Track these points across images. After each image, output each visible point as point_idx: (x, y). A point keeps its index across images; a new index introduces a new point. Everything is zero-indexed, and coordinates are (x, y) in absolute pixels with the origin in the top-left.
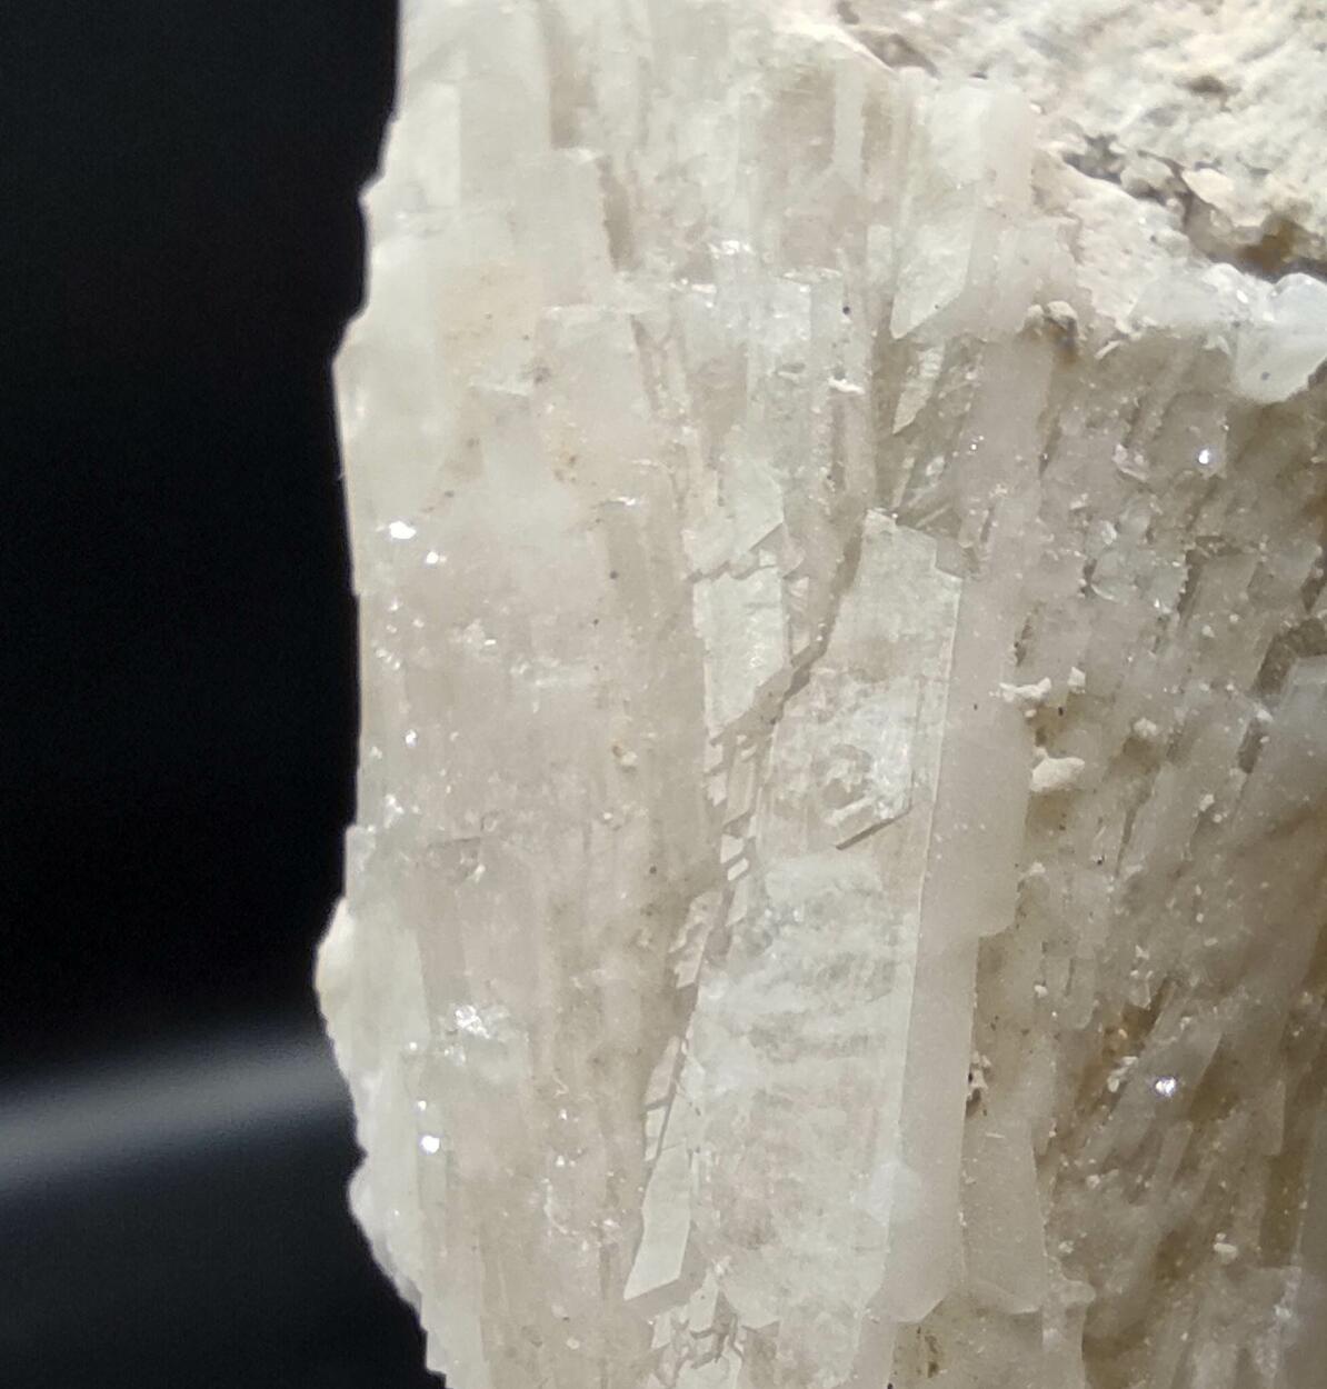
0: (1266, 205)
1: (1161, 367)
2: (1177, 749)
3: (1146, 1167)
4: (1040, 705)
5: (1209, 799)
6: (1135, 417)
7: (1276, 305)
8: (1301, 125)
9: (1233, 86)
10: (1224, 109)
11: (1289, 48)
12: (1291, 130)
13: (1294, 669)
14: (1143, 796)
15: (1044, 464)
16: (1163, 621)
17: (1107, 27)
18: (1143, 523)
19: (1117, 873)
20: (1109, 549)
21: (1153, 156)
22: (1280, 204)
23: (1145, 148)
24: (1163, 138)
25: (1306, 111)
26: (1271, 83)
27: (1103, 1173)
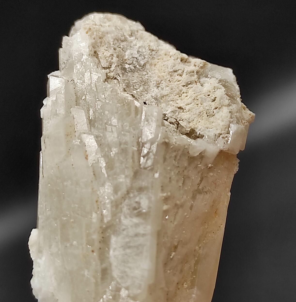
0: (190, 127)
1: (179, 150)
2: (182, 206)
3: (176, 270)
4: (164, 197)
5: (186, 214)
6: (176, 157)
7: (196, 143)
8: (195, 116)
9: (185, 108)
10: (183, 112)
11: (193, 104)
12: (193, 117)
13: (198, 195)
14: (177, 213)
15: (164, 162)
16: (180, 186)
17: (164, 97)
18: (177, 172)
19: (173, 224)
20: (173, 175)
21: (173, 118)
22: (192, 127)
23: (172, 116)
24: (174, 115)
25: (196, 114)
26: (190, 109)
27: (170, 270)
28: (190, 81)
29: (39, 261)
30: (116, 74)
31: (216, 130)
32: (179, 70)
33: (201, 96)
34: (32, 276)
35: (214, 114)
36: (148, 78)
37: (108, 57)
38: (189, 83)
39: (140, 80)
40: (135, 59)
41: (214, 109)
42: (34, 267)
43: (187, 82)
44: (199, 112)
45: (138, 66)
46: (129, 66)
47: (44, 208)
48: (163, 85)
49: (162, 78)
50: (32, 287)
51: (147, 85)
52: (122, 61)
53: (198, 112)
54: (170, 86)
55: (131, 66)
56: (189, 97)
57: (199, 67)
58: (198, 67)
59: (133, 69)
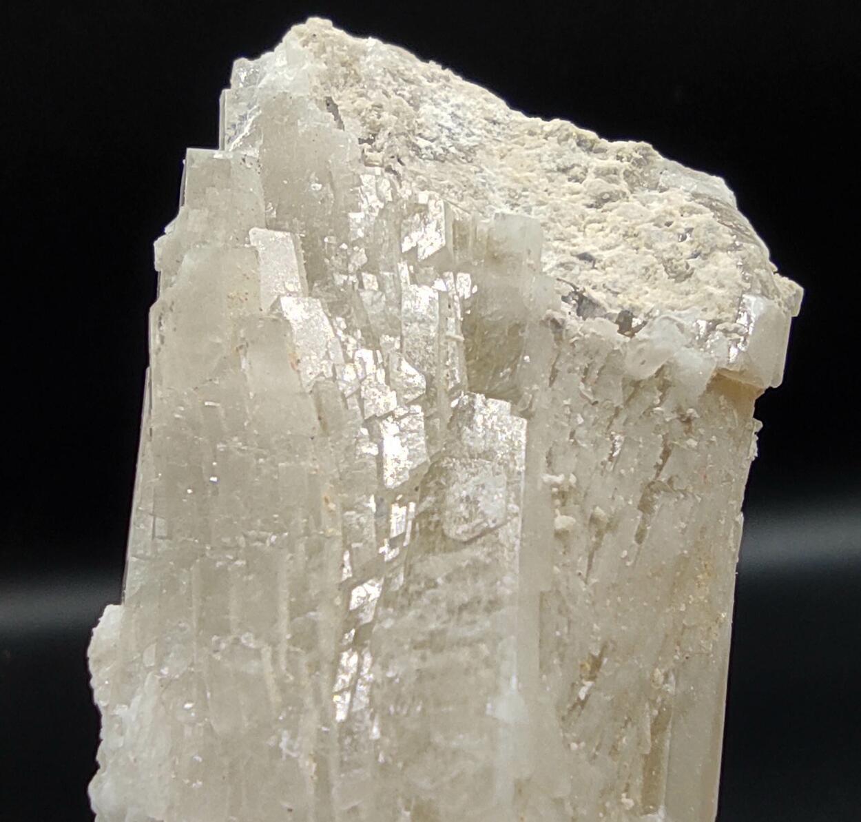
0: (621, 306)
1: (597, 353)
2: (611, 526)
3: (597, 744)
4: (558, 486)
5: (625, 553)
6: (586, 371)
8: (632, 277)
9: (599, 258)
10: (593, 268)
11: (622, 247)
12: (627, 278)
14: (597, 547)
15: (551, 382)
16: (604, 464)
18: (592, 418)
19: (586, 582)
20: (580, 425)
21: (564, 281)
22: (626, 307)
23: (560, 278)
24: (568, 275)
25: (633, 272)
26: (616, 259)
27: (578, 742)
28: (608, 193)
29: (121, 711)
30: (391, 155)
31: (701, 312)
32: (573, 166)
33: (645, 226)
34: (94, 768)
35: (688, 271)
36: (483, 181)
37: (367, 109)
38: (607, 196)
39: (462, 182)
40: (446, 132)
41: (688, 259)
42: (103, 735)
43: (599, 193)
44: (644, 267)
45: (453, 150)
46: (427, 143)
47: (150, 534)
48: (528, 200)
49: (527, 184)
50: (94, 807)
51: (482, 196)
52: (408, 125)
53: (638, 267)
54: (551, 202)
55: (433, 145)
56: (608, 230)
57: (632, 161)
58: (629, 161)
59: (440, 155)
